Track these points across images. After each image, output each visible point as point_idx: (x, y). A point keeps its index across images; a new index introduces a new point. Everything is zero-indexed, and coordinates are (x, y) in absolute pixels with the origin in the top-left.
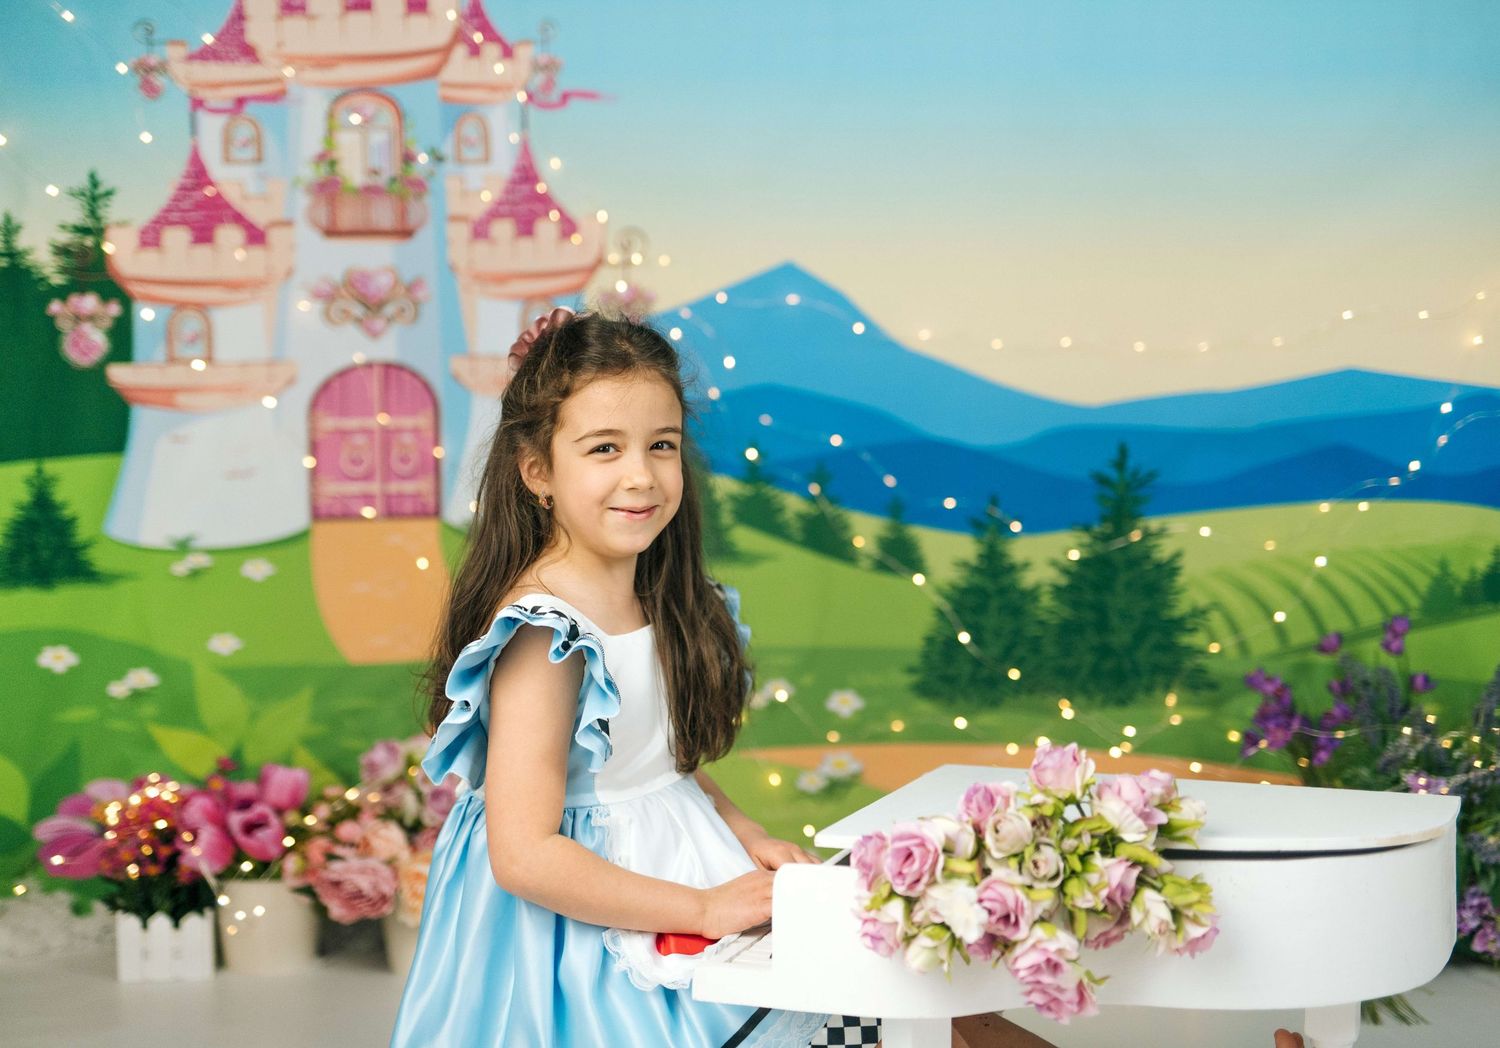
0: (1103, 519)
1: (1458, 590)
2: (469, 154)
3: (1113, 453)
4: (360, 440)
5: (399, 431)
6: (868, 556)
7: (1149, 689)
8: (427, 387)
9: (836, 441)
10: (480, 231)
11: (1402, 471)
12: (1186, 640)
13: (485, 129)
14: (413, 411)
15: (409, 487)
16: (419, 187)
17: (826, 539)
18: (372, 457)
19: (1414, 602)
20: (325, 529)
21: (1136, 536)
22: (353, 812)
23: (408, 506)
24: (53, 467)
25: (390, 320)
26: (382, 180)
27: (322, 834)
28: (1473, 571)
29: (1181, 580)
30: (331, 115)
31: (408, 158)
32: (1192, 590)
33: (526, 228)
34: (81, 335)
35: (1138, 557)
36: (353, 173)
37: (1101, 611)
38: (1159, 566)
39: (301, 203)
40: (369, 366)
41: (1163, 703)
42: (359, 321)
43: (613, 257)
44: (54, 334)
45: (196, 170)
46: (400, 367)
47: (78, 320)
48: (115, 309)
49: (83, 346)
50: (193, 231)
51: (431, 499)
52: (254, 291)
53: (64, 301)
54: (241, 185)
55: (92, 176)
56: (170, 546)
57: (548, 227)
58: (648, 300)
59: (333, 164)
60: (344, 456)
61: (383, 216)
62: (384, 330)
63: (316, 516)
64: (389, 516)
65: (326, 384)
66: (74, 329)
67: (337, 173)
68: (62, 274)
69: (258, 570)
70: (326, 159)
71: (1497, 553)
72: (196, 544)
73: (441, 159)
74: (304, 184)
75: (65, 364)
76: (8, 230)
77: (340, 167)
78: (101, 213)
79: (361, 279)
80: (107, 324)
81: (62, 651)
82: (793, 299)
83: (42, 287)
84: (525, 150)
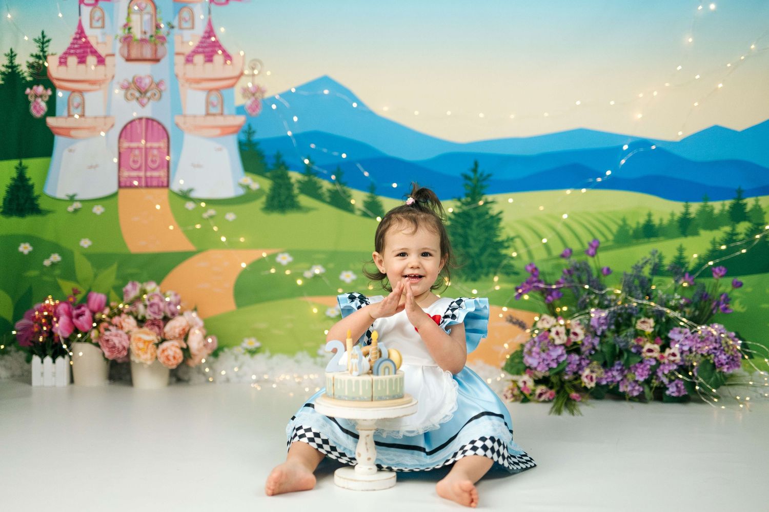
0: (467, 195)
1: (631, 232)
2: (184, 25)
3: (472, 165)
4: (137, 152)
5: (151, 148)
6: (359, 210)
7: (487, 274)
8: (164, 129)
9: (344, 156)
10: (189, 60)
11: (602, 175)
12: (504, 252)
13: (193, 14)
14: (158, 140)
15: (155, 174)
16: (163, 39)
17: (340, 201)
18: (141, 161)
19: (611, 237)
20: (123, 192)
21: (481, 203)
23: (155, 183)
24: (25, 162)
25: (149, 99)
26: (148, 36)
27: (106, 321)
28: (638, 223)
29: (502, 224)
30: (129, 8)
31: (158, 27)
32: (506, 229)
33: (209, 59)
34: (38, 103)
35: (482, 214)
36: (137, 34)
37: (465, 237)
38: (492, 217)
39: (117, 47)
40: (140, 119)
41: (493, 281)
42: (137, 99)
43: (246, 72)
44: (28, 103)
45: (80, 31)
46: (153, 120)
47: (36, 96)
48: (50, 92)
49: (38, 108)
50: (78, 58)
51: (165, 179)
52: (100, 85)
53: (31, 88)
54: (97, 37)
55: (43, 33)
56: (67, 198)
57: (219, 58)
58: (263, 92)
59: (130, 29)
60: (131, 160)
61: (147, 52)
62: (147, 103)
63: (120, 186)
64: (147, 186)
65: (125, 127)
66: (35, 101)
67: (131, 33)
68: (31, 76)
69: (98, 209)
70: (127, 27)
71: (650, 215)
72: (77, 198)
73: (172, 27)
74: (119, 37)
75: (31, 116)
76: (12, 56)
77: (132, 30)
78: (45, 49)
79: (139, 80)
80: (47, 99)
81: (27, 245)
82: (326, 92)
83: (24, 82)
84: (210, 24)
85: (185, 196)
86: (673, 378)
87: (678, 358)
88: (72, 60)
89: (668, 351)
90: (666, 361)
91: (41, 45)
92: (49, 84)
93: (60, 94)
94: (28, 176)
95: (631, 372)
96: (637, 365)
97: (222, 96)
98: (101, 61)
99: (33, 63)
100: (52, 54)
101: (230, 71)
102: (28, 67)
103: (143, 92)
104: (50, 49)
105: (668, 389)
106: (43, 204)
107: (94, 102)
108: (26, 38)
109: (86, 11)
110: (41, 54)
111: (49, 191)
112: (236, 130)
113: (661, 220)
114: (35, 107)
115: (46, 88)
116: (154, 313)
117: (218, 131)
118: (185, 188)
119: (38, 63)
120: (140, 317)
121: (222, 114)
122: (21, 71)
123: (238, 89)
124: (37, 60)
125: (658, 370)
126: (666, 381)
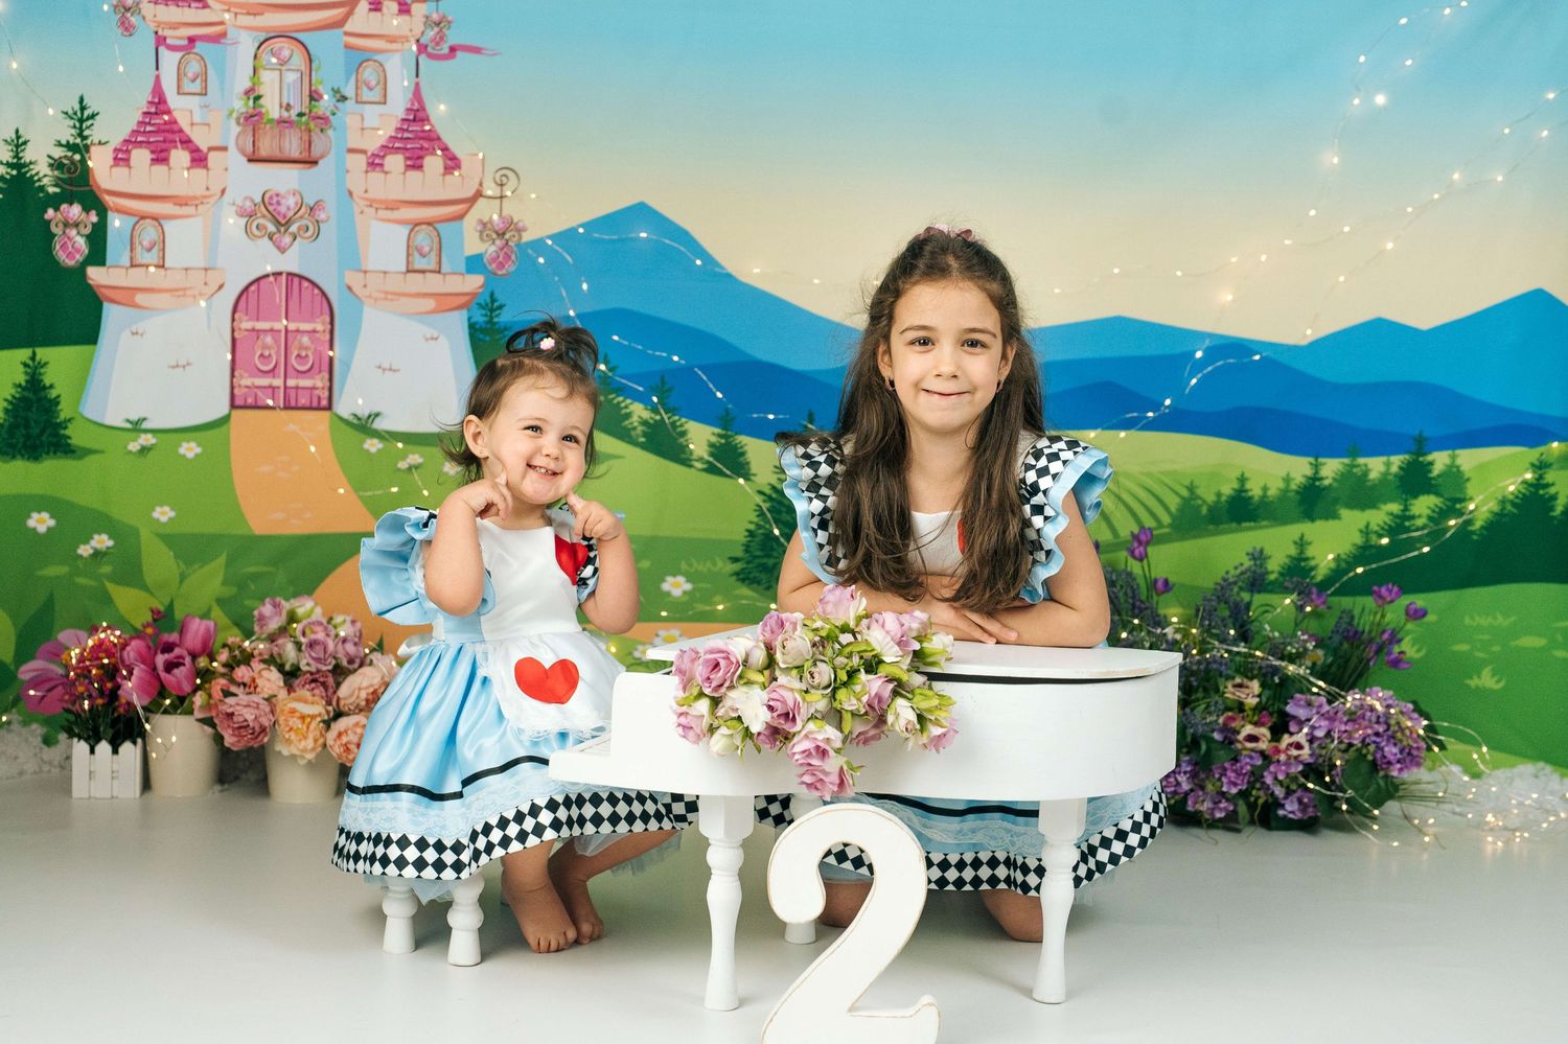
1: (1205, 510)
2: (366, 95)
4: (269, 339)
5: (298, 332)
6: (701, 459)
8: (324, 294)
9: (677, 358)
10: (375, 163)
11: (1157, 407)
13: (384, 74)
14: (312, 318)
15: (305, 383)
16: (324, 121)
17: (664, 443)
18: (276, 355)
19: (1166, 519)
20: (236, 413)
22: (246, 658)
23: (303, 401)
25: (294, 237)
26: (293, 114)
27: (223, 675)
28: (1219, 495)
30: (256, 57)
31: (314, 96)
33: (415, 163)
34: (69, 239)
36: (272, 109)
39: (233, 132)
40: (277, 274)
42: (271, 236)
43: (488, 191)
45: (156, 100)
46: (301, 277)
47: (66, 225)
48: (94, 219)
49: (70, 249)
50: (152, 152)
51: (327, 393)
52: (197, 206)
53: (57, 209)
54: (191, 112)
55: (81, 100)
56: (129, 426)
57: (434, 163)
58: (520, 231)
59: (258, 98)
60: (259, 353)
61: (292, 146)
62: (290, 246)
63: (233, 406)
64: (287, 407)
65: (246, 289)
66: (64, 232)
67: (262, 106)
68: (56, 185)
69: (190, 449)
70: (253, 94)
71: (1242, 480)
72: (145, 425)
73: (344, 98)
74: (235, 115)
75: (57, 263)
76: (18, 144)
77: (262, 101)
78: (86, 133)
79: (275, 200)
80: (88, 230)
81: (45, 515)
82: (643, 235)
83: (41, 195)
84: (417, 94)
85: (363, 426)
86: (1294, 787)
87: (1306, 751)
88: (141, 156)
89: (1286, 740)
90: (1283, 757)
91: (78, 125)
92: (92, 200)
93: (116, 222)
94: (47, 381)
95: (1213, 776)
96: (1227, 765)
97: (439, 235)
98: (199, 159)
99: (60, 158)
100: (100, 143)
101: (456, 186)
102: (51, 165)
103: (282, 223)
104: (96, 133)
105: (1282, 806)
106: (76, 435)
107: (184, 239)
108: (51, 112)
109: (170, 59)
110: (78, 141)
111: (89, 410)
112: (466, 302)
113: (1265, 489)
114: (64, 246)
115: (86, 209)
116: (318, 660)
117: (430, 304)
118: (364, 412)
119: (73, 162)
120: (287, 667)
121: (439, 272)
122: (37, 174)
123: (470, 223)
124: (70, 154)
125: (1265, 774)
126: (1279, 792)
